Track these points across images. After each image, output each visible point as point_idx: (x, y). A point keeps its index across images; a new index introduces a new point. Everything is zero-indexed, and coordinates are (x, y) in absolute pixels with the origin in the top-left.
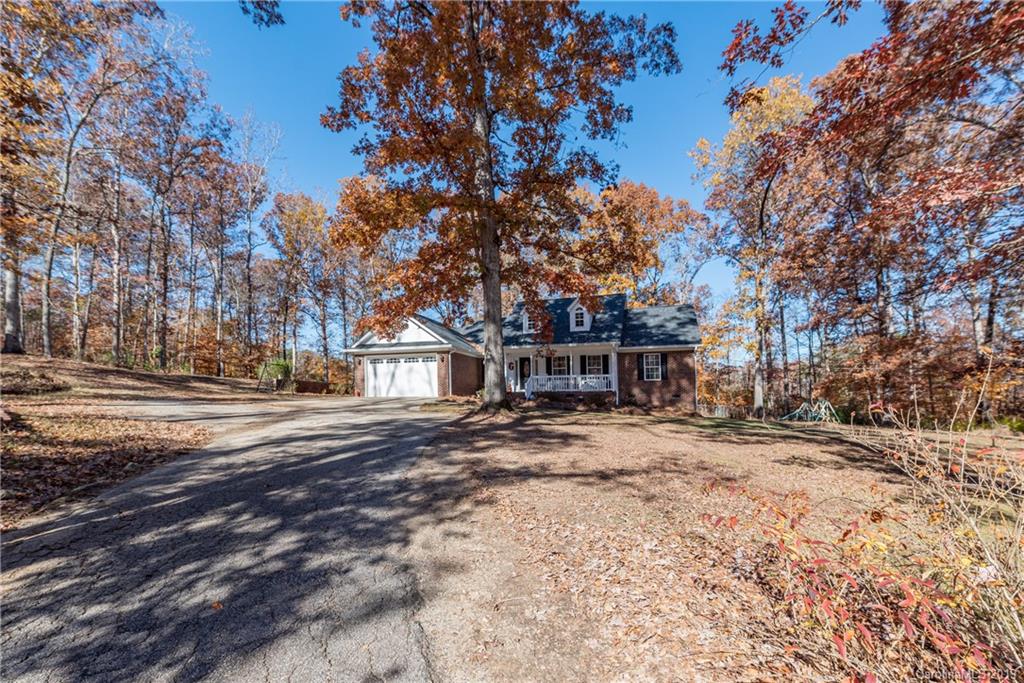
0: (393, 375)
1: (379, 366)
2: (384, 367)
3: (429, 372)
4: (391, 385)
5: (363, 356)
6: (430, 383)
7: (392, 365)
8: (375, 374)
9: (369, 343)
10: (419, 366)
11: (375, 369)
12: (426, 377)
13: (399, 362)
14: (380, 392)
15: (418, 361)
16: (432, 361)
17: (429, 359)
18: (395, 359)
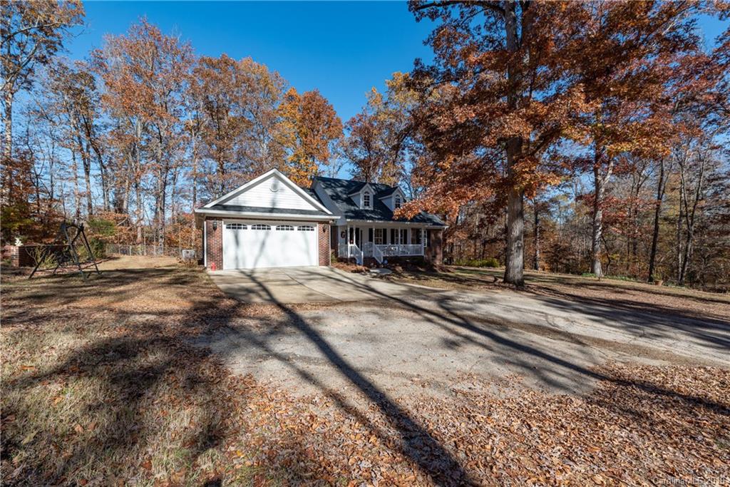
0: (263, 244)
1: (241, 232)
2: (248, 234)
3: (306, 241)
4: (260, 255)
5: (220, 218)
6: (307, 252)
7: (262, 233)
8: (237, 242)
9: (230, 203)
10: (295, 234)
11: (236, 237)
12: (303, 246)
13: (270, 229)
14: (244, 263)
15: (293, 229)
16: (309, 230)
17: (306, 228)
18: (263, 225)
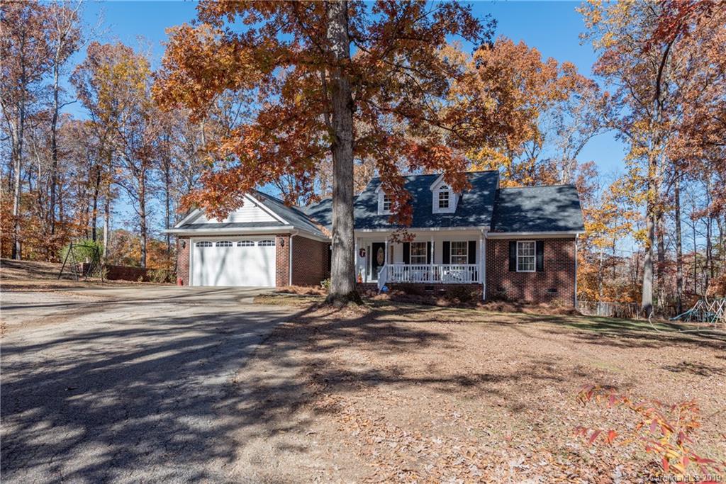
0: (224, 261)
1: (206, 249)
2: (212, 252)
3: (266, 257)
4: (220, 273)
5: (188, 237)
6: (267, 271)
7: (223, 249)
8: (202, 259)
9: (196, 222)
10: (255, 250)
11: (202, 254)
12: (262, 263)
13: (231, 245)
14: (207, 281)
15: (253, 245)
16: (270, 245)
17: (267, 243)
18: (226, 242)
